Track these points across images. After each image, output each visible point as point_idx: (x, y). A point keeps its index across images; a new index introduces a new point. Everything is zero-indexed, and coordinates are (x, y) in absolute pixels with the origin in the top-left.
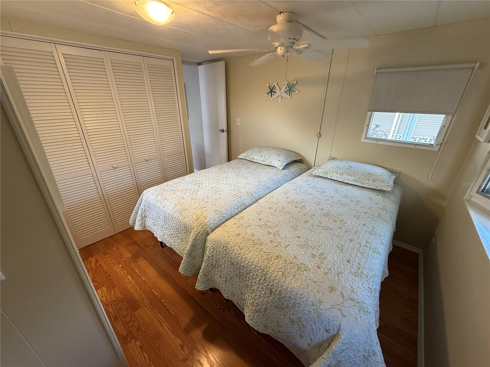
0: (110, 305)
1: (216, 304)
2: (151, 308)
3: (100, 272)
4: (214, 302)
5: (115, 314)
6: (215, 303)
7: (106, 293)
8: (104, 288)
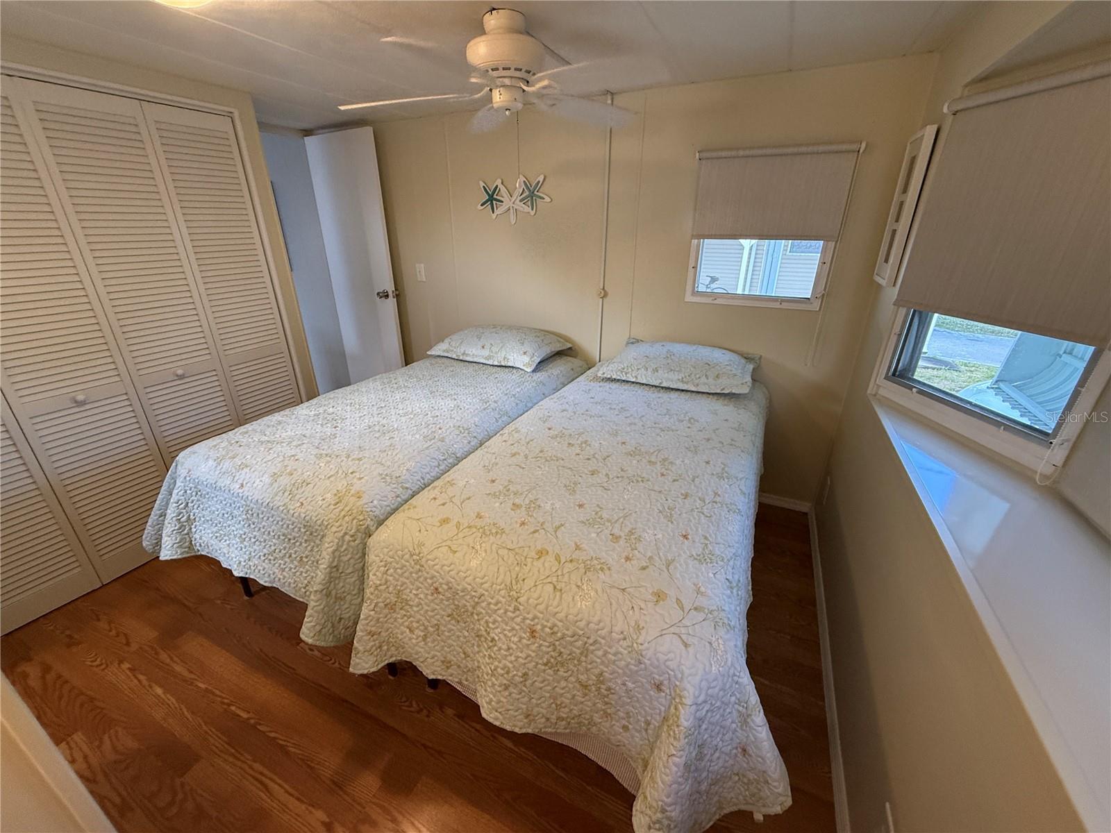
0: (100, 777)
1: (407, 704)
2: (232, 755)
3: (60, 698)
4: (404, 699)
5: (120, 795)
6: (405, 702)
7: (85, 748)
8: (78, 737)
